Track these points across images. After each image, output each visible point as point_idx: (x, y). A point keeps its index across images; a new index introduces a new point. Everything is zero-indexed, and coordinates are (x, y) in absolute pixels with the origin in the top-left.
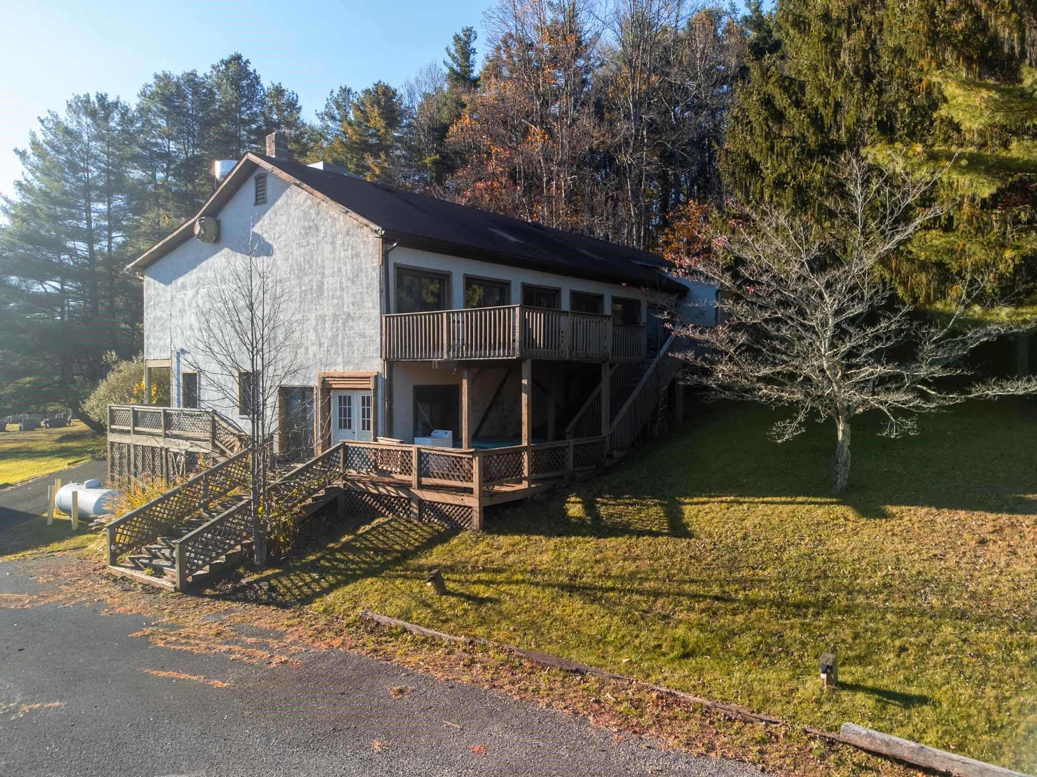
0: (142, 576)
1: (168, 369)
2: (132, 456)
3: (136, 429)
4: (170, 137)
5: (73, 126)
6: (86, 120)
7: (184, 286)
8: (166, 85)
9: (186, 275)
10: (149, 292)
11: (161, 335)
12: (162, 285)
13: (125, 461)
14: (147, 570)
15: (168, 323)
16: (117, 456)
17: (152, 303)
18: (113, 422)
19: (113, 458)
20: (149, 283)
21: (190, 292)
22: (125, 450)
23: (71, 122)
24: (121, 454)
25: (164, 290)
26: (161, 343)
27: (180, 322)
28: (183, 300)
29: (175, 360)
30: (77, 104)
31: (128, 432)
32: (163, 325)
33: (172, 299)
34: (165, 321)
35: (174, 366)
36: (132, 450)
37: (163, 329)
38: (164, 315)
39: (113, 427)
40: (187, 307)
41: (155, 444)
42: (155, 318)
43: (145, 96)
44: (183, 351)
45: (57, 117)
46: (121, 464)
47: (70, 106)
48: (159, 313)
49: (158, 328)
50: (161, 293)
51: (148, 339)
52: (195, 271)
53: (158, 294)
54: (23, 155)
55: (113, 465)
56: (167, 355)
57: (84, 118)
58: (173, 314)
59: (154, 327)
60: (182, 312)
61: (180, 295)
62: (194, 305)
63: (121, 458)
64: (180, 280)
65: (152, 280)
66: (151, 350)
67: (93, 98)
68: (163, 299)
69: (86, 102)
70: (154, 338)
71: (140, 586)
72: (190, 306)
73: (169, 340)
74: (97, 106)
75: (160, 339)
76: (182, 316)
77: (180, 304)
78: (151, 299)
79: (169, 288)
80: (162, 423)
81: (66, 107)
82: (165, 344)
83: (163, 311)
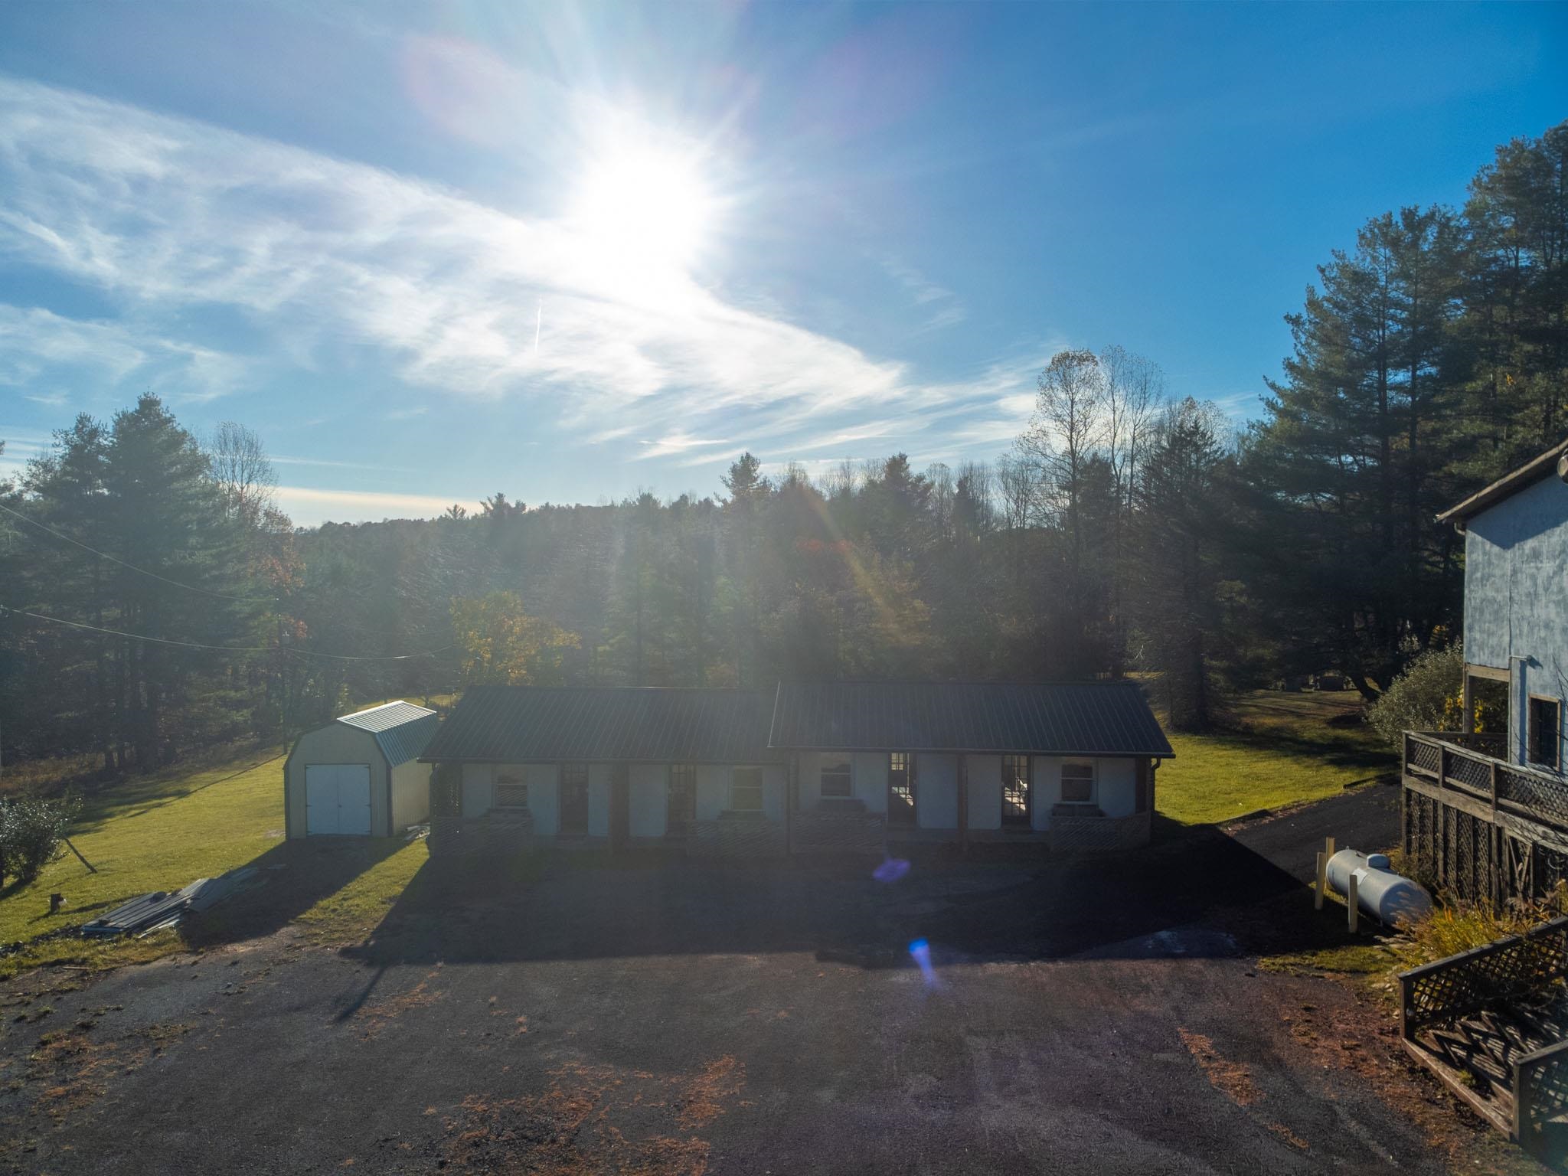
0: (1454, 1079)
1: (1504, 685)
2: (1441, 820)
3: (1448, 780)
4: (1519, 243)
5: (1367, 265)
6: (1384, 252)
7: (1536, 555)
8: (1516, 160)
9: (1542, 537)
10: (1474, 556)
11: (1493, 627)
12: (1496, 549)
13: (1429, 823)
14: (1464, 1074)
15: (1505, 611)
16: (1417, 813)
17: (1479, 575)
18: (1411, 759)
19: (1410, 815)
20: (1473, 542)
21: (1548, 566)
22: (1430, 807)
23: (1364, 260)
24: (1422, 811)
25: (1500, 557)
26: (1493, 641)
27: (1527, 613)
28: (1534, 578)
29: (1516, 673)
30: (1371, 231)
31: (1435, 781)
32: (1496, 612)
33: (1515, 572)
34: (1501, 607)
35: (1516, 682)
36: (1441, 812)
37: (1497, 617)
38: (1500, 598)
39: (1410, 766)
40: (1540, 590)
41: (1479, 815)
42: (1483, 600)
43: (1480, 186)
44: (1532, 662)
45: (1343, 257)
46: (1423, 826)
47: (1362, 237)
48: (1490, 593)
49: (1487, 616)
50: (1495, 561)
51: (1471, 629)
52: (1558, 530)
53: (1490, 563)
54: (1296, 321)
55: (1409, 823)
56: (1503, 663)
57: (1382, 250)
58: (1516, 598)
59: (1482, 613)
60: (1532, 598)
61: (1529, 568)
62: (1554, 588)
63: (1422, 818)
64: (1530, 544)
65: (1479, 538)
66: (1475, 649)
67: (1397, 218)
68: (1497, 572)
69: (1385, 225)
70: (1482, 632)
71: (1452, 1102)
72: (1546, 590)
73: (1507, 639)
74: (1401, 227)
75: (1490, 634)
76: (1532, 605)
77: (1529, 583)
78: (1476, 570)
79: (1508, 554)
80: (1493, 781)
81: (1357, 240)
82: (1500, 645)
83: (1498, 591)
